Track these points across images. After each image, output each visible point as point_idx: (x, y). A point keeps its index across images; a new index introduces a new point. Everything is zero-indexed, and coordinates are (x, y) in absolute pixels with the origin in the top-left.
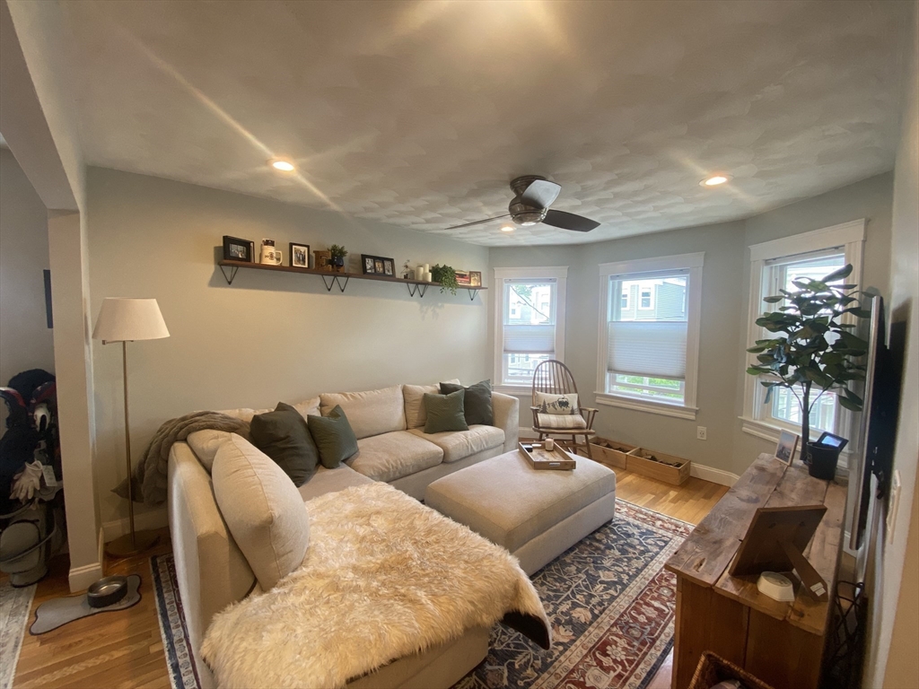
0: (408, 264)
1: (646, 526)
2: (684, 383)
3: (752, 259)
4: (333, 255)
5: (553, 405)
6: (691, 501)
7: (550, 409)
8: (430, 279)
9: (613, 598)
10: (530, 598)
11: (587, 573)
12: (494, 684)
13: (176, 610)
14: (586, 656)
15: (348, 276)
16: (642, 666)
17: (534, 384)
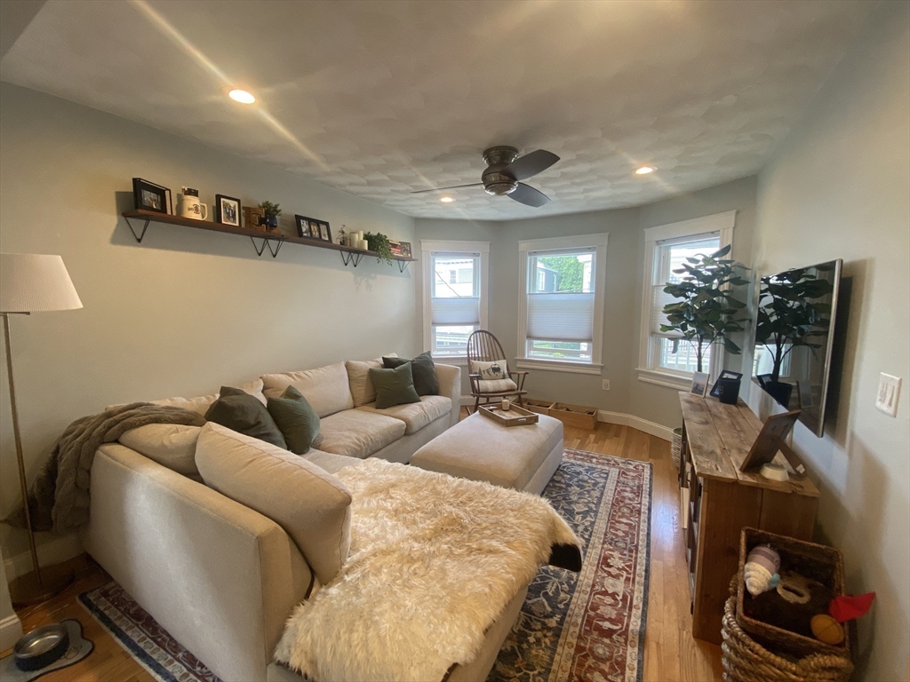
0: (344, 230)
1: (586, 464)
2: (591, 344)
3: (646, 240)
4: (267, 212)
5: (488, 372)
6: (607, 441)
7: (485, 375)
8: (366, 248)
9: (593, 524)
10: (566, 530)
11: (563, 508)
12: (541, 613)
13: (156, 646)
14: (596, 571)
15: (281, 238)
16: (638, 567)
17: (468, 354)
